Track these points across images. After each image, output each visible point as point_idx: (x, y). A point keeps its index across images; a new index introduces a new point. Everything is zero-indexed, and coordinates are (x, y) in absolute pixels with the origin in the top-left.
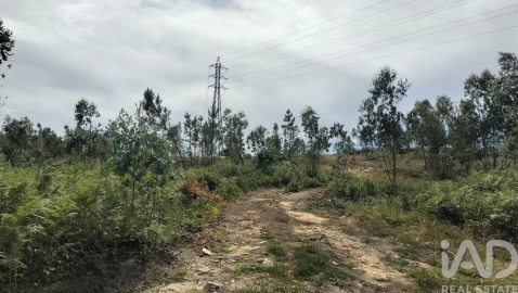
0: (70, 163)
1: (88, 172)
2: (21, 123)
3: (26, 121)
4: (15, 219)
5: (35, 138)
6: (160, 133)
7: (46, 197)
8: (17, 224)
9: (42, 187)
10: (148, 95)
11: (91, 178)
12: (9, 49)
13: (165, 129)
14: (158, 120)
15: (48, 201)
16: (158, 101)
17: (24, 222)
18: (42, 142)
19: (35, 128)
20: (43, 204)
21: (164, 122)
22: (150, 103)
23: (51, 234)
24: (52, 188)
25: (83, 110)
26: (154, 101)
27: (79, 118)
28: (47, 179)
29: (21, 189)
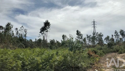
0: (62, 48)
1: (66, 50)
2: (53, 40)
3: (54, 40)
4: (52, 61)
5: (55, 43)
6: (81, 40)
7: (58, 56)
8: (53, 62)
9: (57, 54)
10: (77, 31)
11: (66, 51)
12: (50, 26)
13: (82, 39)
14: (80, 37)
15: (58, 57)
16: (80, 32)
17: (54, 62)
18: (57, 44)
19: (56, 41)
20: (57, 58)
21: (82, 37)
22: (78, 33)
23: (59, 65)
24: (59, 54)
25: (64, 37)
26: (79, 32)
27: (63, 38)
28: (57, 52)
29: (53, 55)
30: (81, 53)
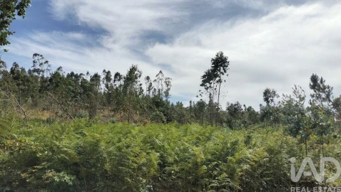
0: (263, 127)
1: (275, 133)
2: (235, 105)
3: (238, 104)
4: (234, 160)
5: (243, 113)
6: (325, 104)
7: (250, 148)
8: (236, 163)
9: (248, 141)
10: (314, 79)
11: (275, 137)
12: (227, 66)
13: (330, 101)
14: (323, 95)
15: (251, 150)
16: (322, 82)
17: (239, 162)
18: (247, 116)
19: (243, 108)
20: (248, 153)
21: (328, 96)
22: (316, 83)
23: (255, 171)
24: (253, 142)
25: (268, 95)
26: (319, 82)
27: (266, 100)
28: (249, 137)
29: (235, 144)
30: (325, 145)
